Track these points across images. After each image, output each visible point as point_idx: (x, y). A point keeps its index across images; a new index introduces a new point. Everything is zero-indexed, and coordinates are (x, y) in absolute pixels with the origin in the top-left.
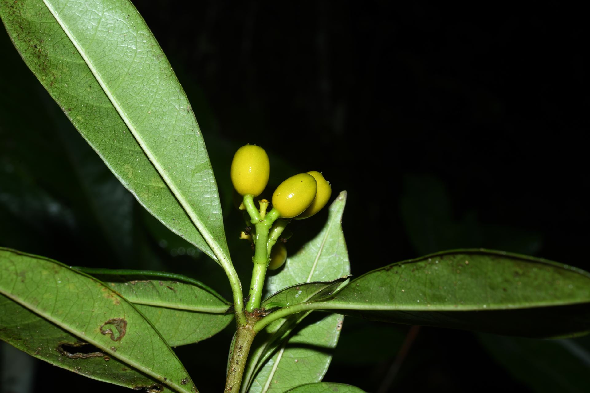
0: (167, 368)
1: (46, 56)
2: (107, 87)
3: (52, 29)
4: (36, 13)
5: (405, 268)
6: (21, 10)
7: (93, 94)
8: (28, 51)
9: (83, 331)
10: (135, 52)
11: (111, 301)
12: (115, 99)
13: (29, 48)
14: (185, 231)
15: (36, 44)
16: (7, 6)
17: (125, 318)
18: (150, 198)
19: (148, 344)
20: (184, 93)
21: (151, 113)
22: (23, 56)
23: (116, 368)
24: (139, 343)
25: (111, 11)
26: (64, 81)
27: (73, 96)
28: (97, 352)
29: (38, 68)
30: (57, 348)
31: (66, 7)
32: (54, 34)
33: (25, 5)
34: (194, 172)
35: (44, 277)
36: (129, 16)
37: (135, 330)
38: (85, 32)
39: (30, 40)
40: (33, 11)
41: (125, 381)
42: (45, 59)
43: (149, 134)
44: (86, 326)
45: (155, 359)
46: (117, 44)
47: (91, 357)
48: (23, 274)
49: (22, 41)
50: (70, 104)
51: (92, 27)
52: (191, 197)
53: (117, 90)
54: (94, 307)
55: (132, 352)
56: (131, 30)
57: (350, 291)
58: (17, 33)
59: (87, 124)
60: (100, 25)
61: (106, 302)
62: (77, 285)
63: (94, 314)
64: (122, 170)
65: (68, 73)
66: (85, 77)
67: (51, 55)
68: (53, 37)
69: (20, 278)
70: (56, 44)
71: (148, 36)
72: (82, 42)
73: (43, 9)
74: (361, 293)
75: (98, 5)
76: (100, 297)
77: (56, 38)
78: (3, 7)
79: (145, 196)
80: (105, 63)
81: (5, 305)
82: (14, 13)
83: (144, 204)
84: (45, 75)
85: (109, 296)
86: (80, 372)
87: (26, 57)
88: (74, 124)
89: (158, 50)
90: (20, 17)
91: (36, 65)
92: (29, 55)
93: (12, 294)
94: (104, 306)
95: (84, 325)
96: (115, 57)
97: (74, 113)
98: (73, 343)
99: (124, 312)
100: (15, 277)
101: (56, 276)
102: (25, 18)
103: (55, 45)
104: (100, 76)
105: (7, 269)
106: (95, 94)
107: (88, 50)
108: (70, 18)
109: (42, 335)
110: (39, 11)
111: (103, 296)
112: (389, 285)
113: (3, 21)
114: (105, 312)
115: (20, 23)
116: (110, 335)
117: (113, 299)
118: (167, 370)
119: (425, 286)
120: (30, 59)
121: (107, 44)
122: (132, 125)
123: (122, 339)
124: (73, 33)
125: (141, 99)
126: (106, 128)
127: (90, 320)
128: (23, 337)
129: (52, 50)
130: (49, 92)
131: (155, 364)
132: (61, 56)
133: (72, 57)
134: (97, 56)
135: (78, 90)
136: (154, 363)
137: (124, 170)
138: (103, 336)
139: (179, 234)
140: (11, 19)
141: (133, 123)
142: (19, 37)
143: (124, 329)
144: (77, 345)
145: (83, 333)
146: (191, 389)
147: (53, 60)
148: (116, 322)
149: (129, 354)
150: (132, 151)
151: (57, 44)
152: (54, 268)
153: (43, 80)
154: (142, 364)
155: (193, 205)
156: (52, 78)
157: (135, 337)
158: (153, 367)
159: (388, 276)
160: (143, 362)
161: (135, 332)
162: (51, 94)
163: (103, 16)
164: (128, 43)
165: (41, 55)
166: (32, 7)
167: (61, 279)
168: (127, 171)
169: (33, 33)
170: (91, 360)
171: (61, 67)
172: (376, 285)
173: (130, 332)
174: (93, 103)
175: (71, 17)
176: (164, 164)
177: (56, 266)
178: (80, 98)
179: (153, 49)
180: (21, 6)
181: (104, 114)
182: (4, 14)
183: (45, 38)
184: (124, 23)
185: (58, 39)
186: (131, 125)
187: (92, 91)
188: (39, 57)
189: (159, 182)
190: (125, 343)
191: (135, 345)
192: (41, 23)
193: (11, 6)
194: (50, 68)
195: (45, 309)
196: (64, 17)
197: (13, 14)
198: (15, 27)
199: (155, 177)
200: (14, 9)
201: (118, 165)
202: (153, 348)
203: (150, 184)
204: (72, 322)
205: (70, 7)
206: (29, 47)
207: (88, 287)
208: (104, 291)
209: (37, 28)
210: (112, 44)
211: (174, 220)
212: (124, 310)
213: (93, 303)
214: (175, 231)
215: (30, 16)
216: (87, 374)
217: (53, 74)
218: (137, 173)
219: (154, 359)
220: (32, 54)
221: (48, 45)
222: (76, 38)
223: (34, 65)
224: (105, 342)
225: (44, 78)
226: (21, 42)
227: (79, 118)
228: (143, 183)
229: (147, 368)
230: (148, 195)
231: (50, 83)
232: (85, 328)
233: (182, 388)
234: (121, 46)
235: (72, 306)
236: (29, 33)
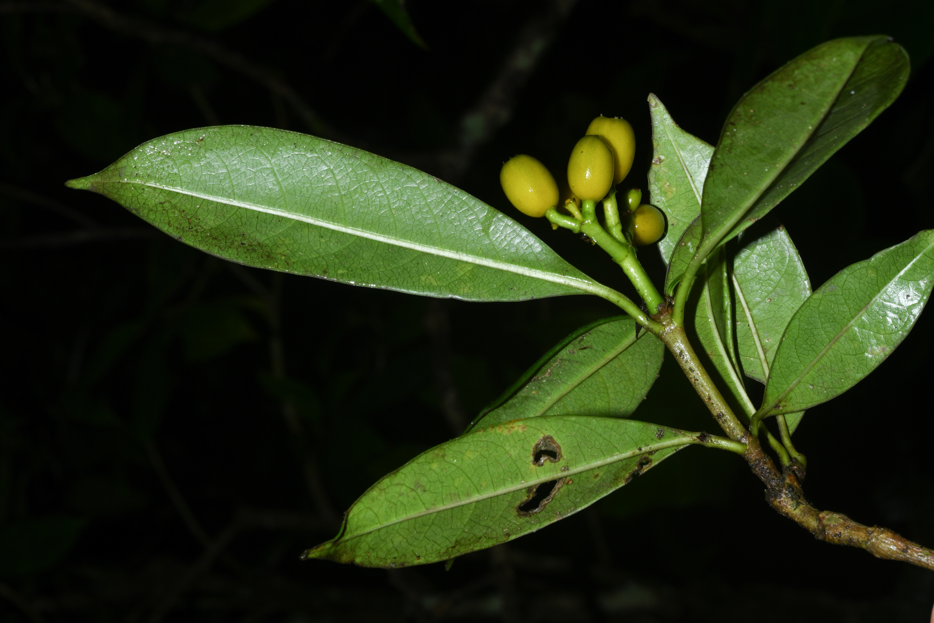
0: (632, 438)
1: (259, 244)
2: (336, 225)
3: (241, 217)
4: (215, 215)
5: (722, 156)
6: (200, 224)
7: (330, 241)
8: (239, 253)
9: (521, 480)
10: (330, 171)
11: (517, 433)
12: (353, 229)
13: (239, 249)
14: (531, 291)
15: (241, 241)
16: (187, 231)
17: (545, 435)
18: (472, 288)
19: (591, 435)
20: (407, 167)
21: (396, 212)
22: (241, 261)
23: (588, 481)
24: (581, 443)
25: (276, 155)
26: (296, 251)
27: (316, 258)
28: (555, 485)
29: (263, 260)
30: (519, 515)
31: (235, 188)
32: (248, 220)
33: (200, 217)
34: (486, 230)
35: (438, 471)
36: (295, 144)
37: (565, 434)
38: (271, 194)
39: (232, 243)
40: (211, 216)
41: (610, 485)
42: (261, 248)
43: (412, 232)
44: (519, 474)
45: (612, 441)
46: (309, 179)
47: (555, 494)
48: (418, 485)
49: (226, 249)
50: (320, 266)
51: (273, 184)
52: (504, 255)
53: (347, 219)
54: (507, 452)
55: (584, 456)
56: (309, 155)
57: (711, 214)
58: (216, 246)
59: (352, 271)
60: (278, 176)
61: (513, 438)
62: (472, 448)
63: (514, 458)
64: (424, 285)
65: (292, 241)
66: (310, 233)
67: (262, 239)
68: (248, 223)
69: (419, 491)
70: (256, 226)
71: (328, 146)
72: (277, 206)
73: (218, 207)
74: (721, 207)
75: (260, 160)
76: (503, 439)
77: (252, 222)
78: (184, 235)
79: (466, 290)
80: (313, 205)
81: (433, 523)
82: (197, 232)
83: (471, 298)
84: (275, 261)
85: (509, 431)
86: (563, 515)
87: (244, 260)
88: (341, 281)
89: (349, 150)
90: (205, 231)
91: (259, 259)
92: (244, 256)
93: (427, 509)
94: (515, 442)
95: (517, 474)
96: (318, 192)
97: (331, 271)
98: (526, 498)
99: (539, 430)
100: (414, 493)
101: (446, 458)
102: (210, 228)
103: (258, 228)
104: (321, 221)
105: (401, 494)
106: (331, 239)
107: (289, 208)
108: (247, 194)
109: (493, 517)
110: (216, 212)
111: (505, 435)
112: (731, 180)
113: (195, 247)
114: (521, 447)
115: (211, 236)
116: (548, 461)
117: (516, 428)
118: (633, 440)
119: (755, 155)
120: (248, 259)
121: (299, 187)
122: (389, 238)
123: (563, 454)
124: (261, 205)
125: (375, 207)
126: (371, 260)
127: (516, 465)
128: (481, 534)
129: (258, 235)
130: (292, 272)
131: (616, 445)
132: (271, 232)
133: (281, 225)
134: (301, 206)
135: (315, 248)
136: (613, 445)
137: (424, 283)
138: (543, 467)
139: (528, 297)
140: (200, 239)
141: (388, 235)
142: (221, 248)
143: (555, 444)
144: (531, 496)
145: (523, 482)
146: (673, 435)
147: (267, 242)
148: (541, 445)
149: (583, 460)
150: (413, 260)
151: (258, 226)
152: (437, 455)
153: (278, 267)
154: (604, 456)
155: (513, 261)
156: (283, 258)
157: (572, 440)
158: (618, 450)
159: (720, 174)
160: (604, 454)
161: (567, 436)
162: (296, 273)
163: (273, 165)
164: (317, 169)
165: (254, 247)
166: (207, 214)
167: (454, 458)
168: (428, 282)
169: (229, 234)
170: (558, 496)
171: (280, 242)
172: (722, 190)
173: (562, 441)
174: (339, 249)
175: (247, 192)
176: (452, 248)
177: (436, 452)
178: (323, 254)
179: (343, 153)
180: (197, 221)
181: (358, 250)
182: (190, 240)
183: (243, 229)
184: (297, 155)
185: (254, 221)
186: (389, 240)
187: (327, 239)
188: (254, 250)
189: (464, 267)
190: (568, 455)
191: (580, 448)
192: (227, 220)
193: (190, 228)
194: (273, 251)
195: (468, 495)
196: (242, 198)
197: (198, 234)
198: (209, 243)
199: (457, 266)
200: (195, 228)
201: (415, 284)
202: (598, 434)
203: (459, 275)
204: (504, 482)
205: (238, 184)
206: (237, 249)
207: (484, 441)
208: (501, 430)
209: (229, 227)
210: (304, 183)
211: (511, 289)
212: (536, 428)
213: (503, 450)
214: (522, 298)
215: (212, 222)
216: (571, 512)
217: (281, 254)
218: (438, 275)
219: (610, 442)
220: (246, 253)
221: (252, 233)
222: (268, 206)
223: (257, 261)
224: (551, 470)
225: (276, 264)
226: (227, 252)
227: (340, 272)
228: (453, 280)
229: (612, 456)
230: (467, 286)
231: (286, 264)
232: (519, 475)
233: (664, 442)
234: (313, 178)
235: (488, 470)
236: (226, 237)
